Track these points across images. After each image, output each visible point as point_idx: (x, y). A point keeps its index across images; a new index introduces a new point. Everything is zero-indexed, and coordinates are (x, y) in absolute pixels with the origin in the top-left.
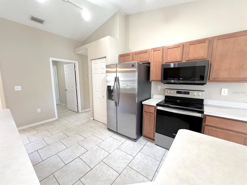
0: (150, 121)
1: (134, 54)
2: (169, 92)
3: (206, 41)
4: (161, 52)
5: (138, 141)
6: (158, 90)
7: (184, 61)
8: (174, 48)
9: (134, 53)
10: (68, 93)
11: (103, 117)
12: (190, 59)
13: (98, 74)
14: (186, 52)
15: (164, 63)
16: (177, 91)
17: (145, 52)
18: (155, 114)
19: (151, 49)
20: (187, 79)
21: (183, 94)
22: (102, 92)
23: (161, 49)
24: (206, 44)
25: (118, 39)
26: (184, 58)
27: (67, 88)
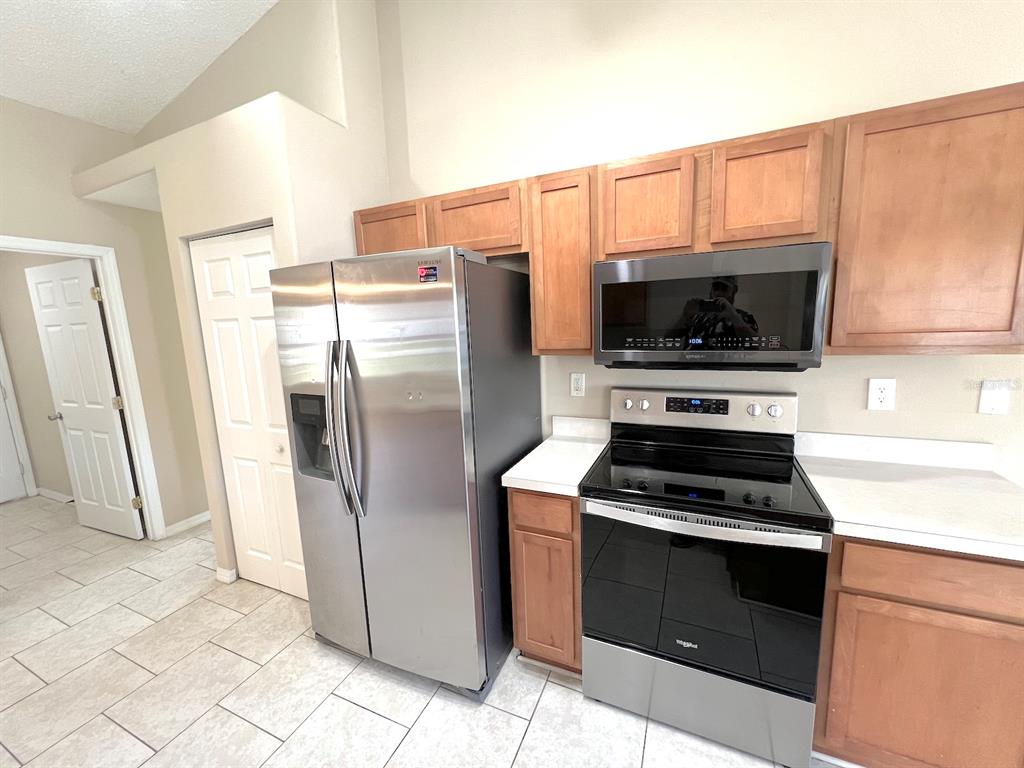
0: (550, 576)
1: (438, 207)
2: (629, 404)
3: (810, 143)
4: (578, 196)
5: (493, 697)
6: (574, 393)
7: (702, 247)
8: (651, 177)
9: (438, 202)
10: (73, 432)
11: (289, 560)
12: (733, 233)
13: (236, 320)
14: (710, 197)
15: (602, 258)
16: (668, 399)
17: (498, 195)
18: (577, 537)
19: (528, 179)
20: (727, 342)
21: (696, 412)
22: (272, 425)
23: (584, 182)
24: (810, 157)
25: (345, 124)
26: (701, 231)
27: (62, 406)
